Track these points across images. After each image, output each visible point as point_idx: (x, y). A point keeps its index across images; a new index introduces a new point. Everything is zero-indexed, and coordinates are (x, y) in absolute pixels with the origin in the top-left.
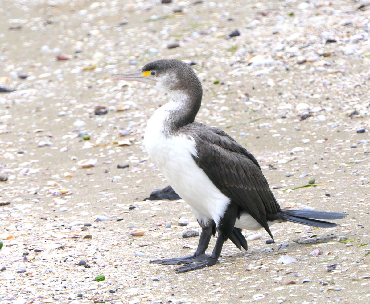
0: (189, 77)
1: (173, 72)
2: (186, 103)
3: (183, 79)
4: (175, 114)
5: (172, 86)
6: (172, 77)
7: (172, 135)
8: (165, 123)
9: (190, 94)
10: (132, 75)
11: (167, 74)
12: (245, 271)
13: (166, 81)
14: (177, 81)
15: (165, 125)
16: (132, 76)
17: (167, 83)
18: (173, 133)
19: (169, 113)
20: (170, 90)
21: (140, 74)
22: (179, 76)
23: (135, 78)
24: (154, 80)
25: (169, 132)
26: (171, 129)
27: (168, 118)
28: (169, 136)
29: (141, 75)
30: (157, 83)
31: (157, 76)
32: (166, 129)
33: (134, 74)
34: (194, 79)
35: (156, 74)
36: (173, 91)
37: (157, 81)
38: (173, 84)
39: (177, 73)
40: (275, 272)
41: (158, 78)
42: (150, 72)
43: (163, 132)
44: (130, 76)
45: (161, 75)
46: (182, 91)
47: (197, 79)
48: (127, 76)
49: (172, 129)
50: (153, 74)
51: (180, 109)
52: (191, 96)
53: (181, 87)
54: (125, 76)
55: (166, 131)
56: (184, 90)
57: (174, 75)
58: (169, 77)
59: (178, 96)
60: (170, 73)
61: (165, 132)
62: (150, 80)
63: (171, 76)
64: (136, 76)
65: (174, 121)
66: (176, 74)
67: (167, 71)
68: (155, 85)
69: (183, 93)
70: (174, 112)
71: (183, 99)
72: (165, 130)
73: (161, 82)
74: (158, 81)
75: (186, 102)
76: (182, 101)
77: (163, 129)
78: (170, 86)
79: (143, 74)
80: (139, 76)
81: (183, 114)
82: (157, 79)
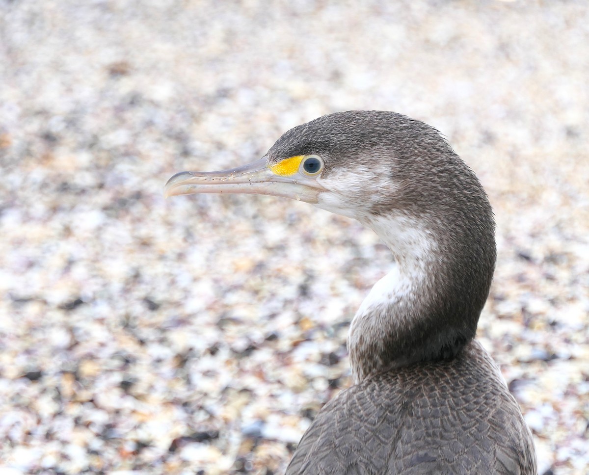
1: (382, 159)
2: (427, 270)
3: (412, 177)
5: (376, 204)
6: (380, 175)
9: (438, 231)
11: (361, 168)
13: (355, 190)
14: (393, 186)
17: (364, 194)
20: (370, 216)
21: (264, 167)
22: (400, 175)
23: (250, 182)
24: (314, 188)
29: (270, 172)
30: (324, 196)
35: (322, 166)
36: (381, 219)
37: (323, 189)
38: (382, 199)
39: (393, 161)
41: (328, 179)
42: (301, 159)
44: (231, 178)
45: (339, 171)
46: (413, 221)
48: (223, 179)
50: (311, 166)
52: (441, 241)
53: (406, 206)
54: (216, 179)
56: (418, 217)
57: (385, 168)
58: (367, 176)
59: (402, 236)
60: (371, 164)
62: (299, 189)
63: (375, 173)
64: (253, 177)
66: (391, 165)
67: (364, 156)
68: (319, 203)
69: (416, 226)
71: (418, 252)
73: (340, 192)
74: (328, 190)
75: (428, 264)
78: (368, 203)
79: (276, 169)
80: (262, 175)
82: (327, 183)
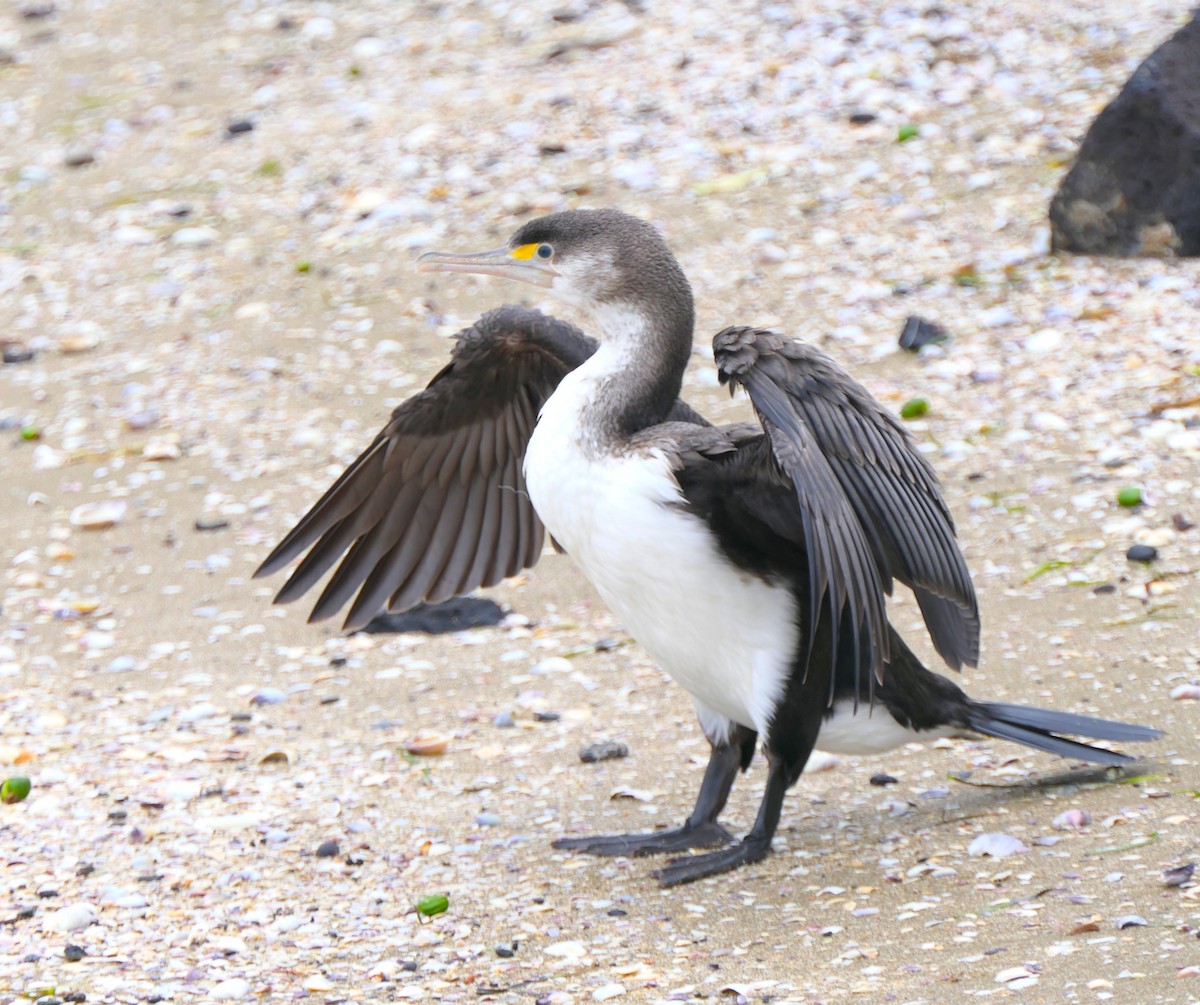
0: (652, 263)
1: (604, 248)
2: (641, 342)
3: (633, 267)
4: (612, 386)
5: (600, 290)
6: (602, 262)
7: (607, 452)
8: (584, 415)
9: (653, 314)
10: (482, 255)
11: (585, 255)
12: (886, 881)
13: (582, 274)
14: (615, 274)
15: (585, 422)
16: (482, 260)
17: (588, 279)
18: (608, 446)
19: (594, 385)
20: (595, 302)
21: (504, 252)
22: (621, 262)
23: (491, 264)
24: (547, 272)
25: (595, 444)
26: (603, 434)
27: (592, 400)
28: (597, 455)
29: (509, 257)
30: (556, 280)
31: (558, 258)
32: (587, 435)
33: (488, 253)
34: (667, 270)
35: (553, 252)
36: (604, 305)
37: (555, 274)
38: (604, 284)
39: (614, 249)
40: (991, 886)
41: (559, 266)
42: (535, 247)
43: (579, 442)
44: (474, 260)
45: (568, 258)
46: (631, 307)
47: (676, 268)
48: (467, 260)
49: (607, 435)
50: (544, 253)
51: (628, 367)
52: (655, 321)
53: (627, 294)
55: (589, 441)
56: (636, 303)
57: (606, 256)
58: (591, 262)
59: (619, 319)
60: (595, 251)
61: (584, 444)
62: (535, 273)
63: (597, 260)
64: (494, 260)
65: (611, 407)
66: (611, 253)
67: (587, 244)
68: (551, 287)
69: (633, 311)
70: (608, 379)
71: (633, 330)
72: (583, 437)
73: (569, 277)
74: (559, 275)
75: (642, 338)
76: (631, 335)
77: (578, 436)
78: (594, 289)
79: (514, 254)
80: (502, 259)
81: (638, 380)
82: (558, 268)
